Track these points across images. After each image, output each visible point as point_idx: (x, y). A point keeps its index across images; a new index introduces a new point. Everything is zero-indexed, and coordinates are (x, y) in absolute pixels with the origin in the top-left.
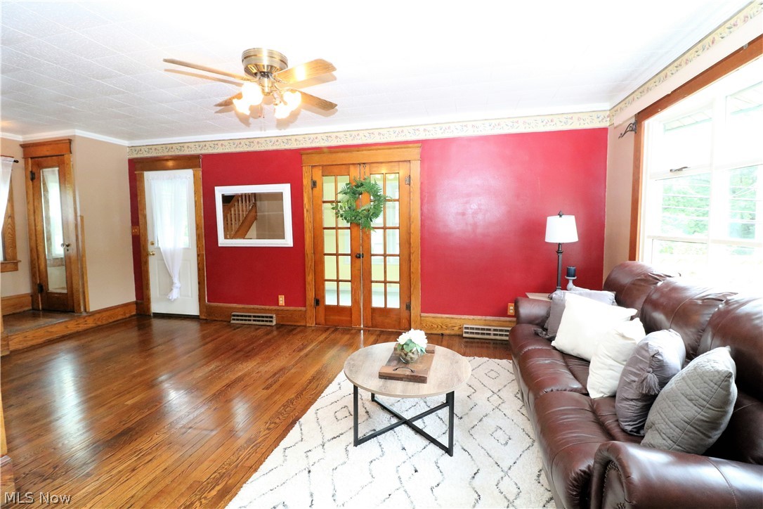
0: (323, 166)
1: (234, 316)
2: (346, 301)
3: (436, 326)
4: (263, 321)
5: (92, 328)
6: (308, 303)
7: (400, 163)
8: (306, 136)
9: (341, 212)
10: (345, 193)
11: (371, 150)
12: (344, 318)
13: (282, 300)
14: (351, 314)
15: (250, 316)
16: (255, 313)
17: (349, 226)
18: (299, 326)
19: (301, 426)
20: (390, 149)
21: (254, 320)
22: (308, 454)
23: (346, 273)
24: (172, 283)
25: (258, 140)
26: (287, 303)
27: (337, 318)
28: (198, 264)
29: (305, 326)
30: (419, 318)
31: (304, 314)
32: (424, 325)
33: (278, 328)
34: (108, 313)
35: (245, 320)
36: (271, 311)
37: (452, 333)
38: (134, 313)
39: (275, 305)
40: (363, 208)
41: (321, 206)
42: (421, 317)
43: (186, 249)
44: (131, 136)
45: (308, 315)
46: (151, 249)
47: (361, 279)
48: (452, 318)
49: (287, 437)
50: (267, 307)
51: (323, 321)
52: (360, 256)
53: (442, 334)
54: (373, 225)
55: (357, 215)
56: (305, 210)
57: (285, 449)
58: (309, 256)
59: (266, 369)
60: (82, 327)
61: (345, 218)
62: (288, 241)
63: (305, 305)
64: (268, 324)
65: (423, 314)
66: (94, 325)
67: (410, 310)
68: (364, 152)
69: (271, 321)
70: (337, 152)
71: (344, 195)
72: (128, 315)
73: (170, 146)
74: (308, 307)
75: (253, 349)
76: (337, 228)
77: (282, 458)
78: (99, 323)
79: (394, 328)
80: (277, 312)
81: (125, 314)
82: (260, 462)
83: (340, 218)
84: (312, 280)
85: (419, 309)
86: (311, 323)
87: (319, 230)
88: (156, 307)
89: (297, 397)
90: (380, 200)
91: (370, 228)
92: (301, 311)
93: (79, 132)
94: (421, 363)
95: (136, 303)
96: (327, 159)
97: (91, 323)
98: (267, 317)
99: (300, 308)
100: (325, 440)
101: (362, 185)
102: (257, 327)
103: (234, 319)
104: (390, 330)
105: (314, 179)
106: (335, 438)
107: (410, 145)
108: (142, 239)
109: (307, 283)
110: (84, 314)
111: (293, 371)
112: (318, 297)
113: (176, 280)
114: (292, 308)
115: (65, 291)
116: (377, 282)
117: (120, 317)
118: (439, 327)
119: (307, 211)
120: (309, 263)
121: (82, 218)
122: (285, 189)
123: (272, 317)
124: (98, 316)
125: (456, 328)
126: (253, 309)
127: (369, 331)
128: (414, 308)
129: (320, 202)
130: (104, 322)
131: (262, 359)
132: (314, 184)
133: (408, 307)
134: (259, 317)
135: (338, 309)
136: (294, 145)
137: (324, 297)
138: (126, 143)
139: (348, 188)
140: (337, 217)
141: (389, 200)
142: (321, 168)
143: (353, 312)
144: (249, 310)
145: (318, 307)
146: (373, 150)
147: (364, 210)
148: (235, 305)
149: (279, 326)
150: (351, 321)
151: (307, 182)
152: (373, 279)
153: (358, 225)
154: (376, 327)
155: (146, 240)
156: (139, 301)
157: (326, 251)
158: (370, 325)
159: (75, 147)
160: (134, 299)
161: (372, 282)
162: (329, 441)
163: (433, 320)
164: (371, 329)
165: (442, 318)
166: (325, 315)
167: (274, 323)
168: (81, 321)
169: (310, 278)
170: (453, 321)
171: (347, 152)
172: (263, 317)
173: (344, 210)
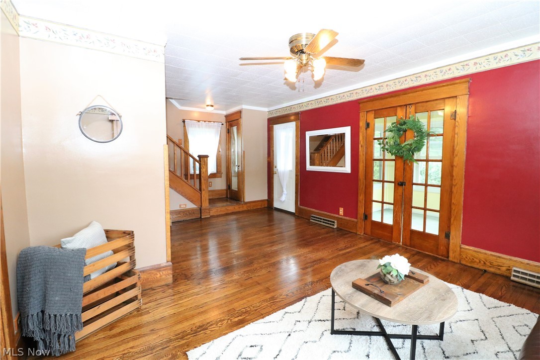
0: (375, 110)
1: (312, 217)
2: (389, 220)
3: (478, 261)
4: (328, 224)
5: (246, 211)
6: (359, 216)
7: (446, 100)
8: (363, 89)
9: (386, 147)
10: (391, 131)
11: (417, 92)
12: (386, 234)
13: (341, 211)
14: (392, 232)
15: (321, 219)
16: (325, 217)
17: (394, 158)
18: (351, 232)
19: (305, 302)
20: (436, 88)
21: (323, 222)
22: (297, 322)
23: (389, 197)
24: (283, 191)
25: (331, 97)
26: (345, 214)
27: (380, 232)
28: (296, 181)
29: (356, 234)
30: (459, 249)
31: (355, 225)
32: (464, 257)
33: (337, 231)
34: (254, 204)
35: (318, 221)
36: (334, 218)
37: (498, 272)
38: (266, 206)
39: (336, 214)
40: (406, 143)
41: (372, 142)
42: (461, 248)
43: (291, 171)
44: (269, 105)
45: (359, 225)
46: (275, 170)
47: (403, 204)
48: (499, 257)
49: (293, 306)
50: (332, 215)
51: (369, 233)
52: (403, 184)
53: (485, 271)
54: (415, 157)
55: (401, 149)
56: (360, 146)
57: (286, 313)
58: (361, 181)
59: (311, 256)
60: (241, 209)
61: (390, 152)
62: (347, 169)
63: (356, 218)
64: (331, 226)
65: (463, 246)
66: (246, 209)
67: (449, 239)
68: (411, 95)
69: (333, 225)
70: (387, 98)
71: (390, 133)
72: (263, 207)
73: (285, 108)
74: (359, 220)
75: (312, 241)
76: (384, 160)
77: (281, 318)
78: (249, 208)
79: (431, 252)
80: (338, 219)
81: (261, 206)
82: (269, 314)
83: (386, 152)
84: (363, 200)
85: (459, 240)
86: (361, 233)
87: (370, 161)
88: (276, 205)
89: (317, 282)
90: (422, 135)
91: (412, 161)
92: (353, 221)
93: (245, 107)
94: (401, 287)
95: (267, 200)
96: (378, 105)
97: (245, 208)
98: (331, 221)
99: (353, 219)
100: (313, 319)
101: (405, 123)
102: (324, 227)
103: (312, 219)
104: (427, 253)
105: (368, 121)
106: (321, 320)
107: (457, 81)
108: (271, 164)
109: (359, 201)
110: (243, 203)
111: (327, 263)
112: (367, 213)
113: (284, 190)
114: (347, 218)
115: (237, 190)
116: (416, 208)
117: (259, 207)
118: (482, 262)
119: (361, 146)
120: (361, 186)
121: (244, 152)
122: (347, 131)
123: (334, 222)
124: (248, 205)
125: (504, 269)
126: (323, 214)
127: (407, 249)
128: (453, 239)
129: (372, 139)
130: (252, 209)
131: (313, 249)
132: (368, 125)
133: (448, 236)
134: (326, 220)
135: (381, 225)
136: (354, 97)
137: (371, 214)
138: (266, 110)
139: (393, 127)
140: (383, 151)
141: (433, 135)
142: (373, 112)
143: (394, 230)
144: (320, 215)
145: (366, 221)
146: (418, 91)
147: (408, 144)
148: (313, 210)
149: (338, 229)
150: (391, 238)
151: (362, 124)
152: (413, 205)
153: (402, 157)
154: (414, 247)
155: (273, 165)
156: (269, 200)
157: (375, 178)
158: (408, 243)
159: (243, 115)
160: (267, 198)
161: (412, 207)
162: (316, 321)
163: (474, 254)
164: (409, 248)
165: (485, 254)
166: (371, 228)
167: (335, 227)
168: (241, 206)
169: (361, 197)
170: (499, 260)
171: (396, 96)
172: (329, 221)
173: (389, 145)
